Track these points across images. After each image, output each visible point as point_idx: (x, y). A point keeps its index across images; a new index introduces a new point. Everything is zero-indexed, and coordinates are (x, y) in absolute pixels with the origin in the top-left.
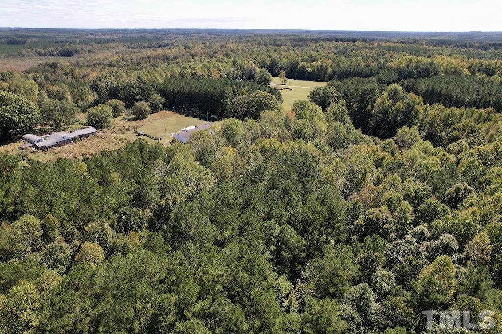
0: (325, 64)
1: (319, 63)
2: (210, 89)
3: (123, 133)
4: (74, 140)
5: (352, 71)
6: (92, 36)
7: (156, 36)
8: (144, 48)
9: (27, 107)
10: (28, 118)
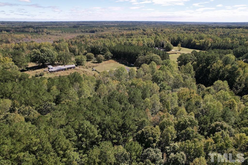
0: (207, 41)
1: (204, 40)
2: (133, 51)
3: (87, 68)
4: (65, 69)
5: (221, 46)
6: (106, 24)
7: (134, 24)
8: (126, 30)
9: (51, 54)
10: (51, 58)
